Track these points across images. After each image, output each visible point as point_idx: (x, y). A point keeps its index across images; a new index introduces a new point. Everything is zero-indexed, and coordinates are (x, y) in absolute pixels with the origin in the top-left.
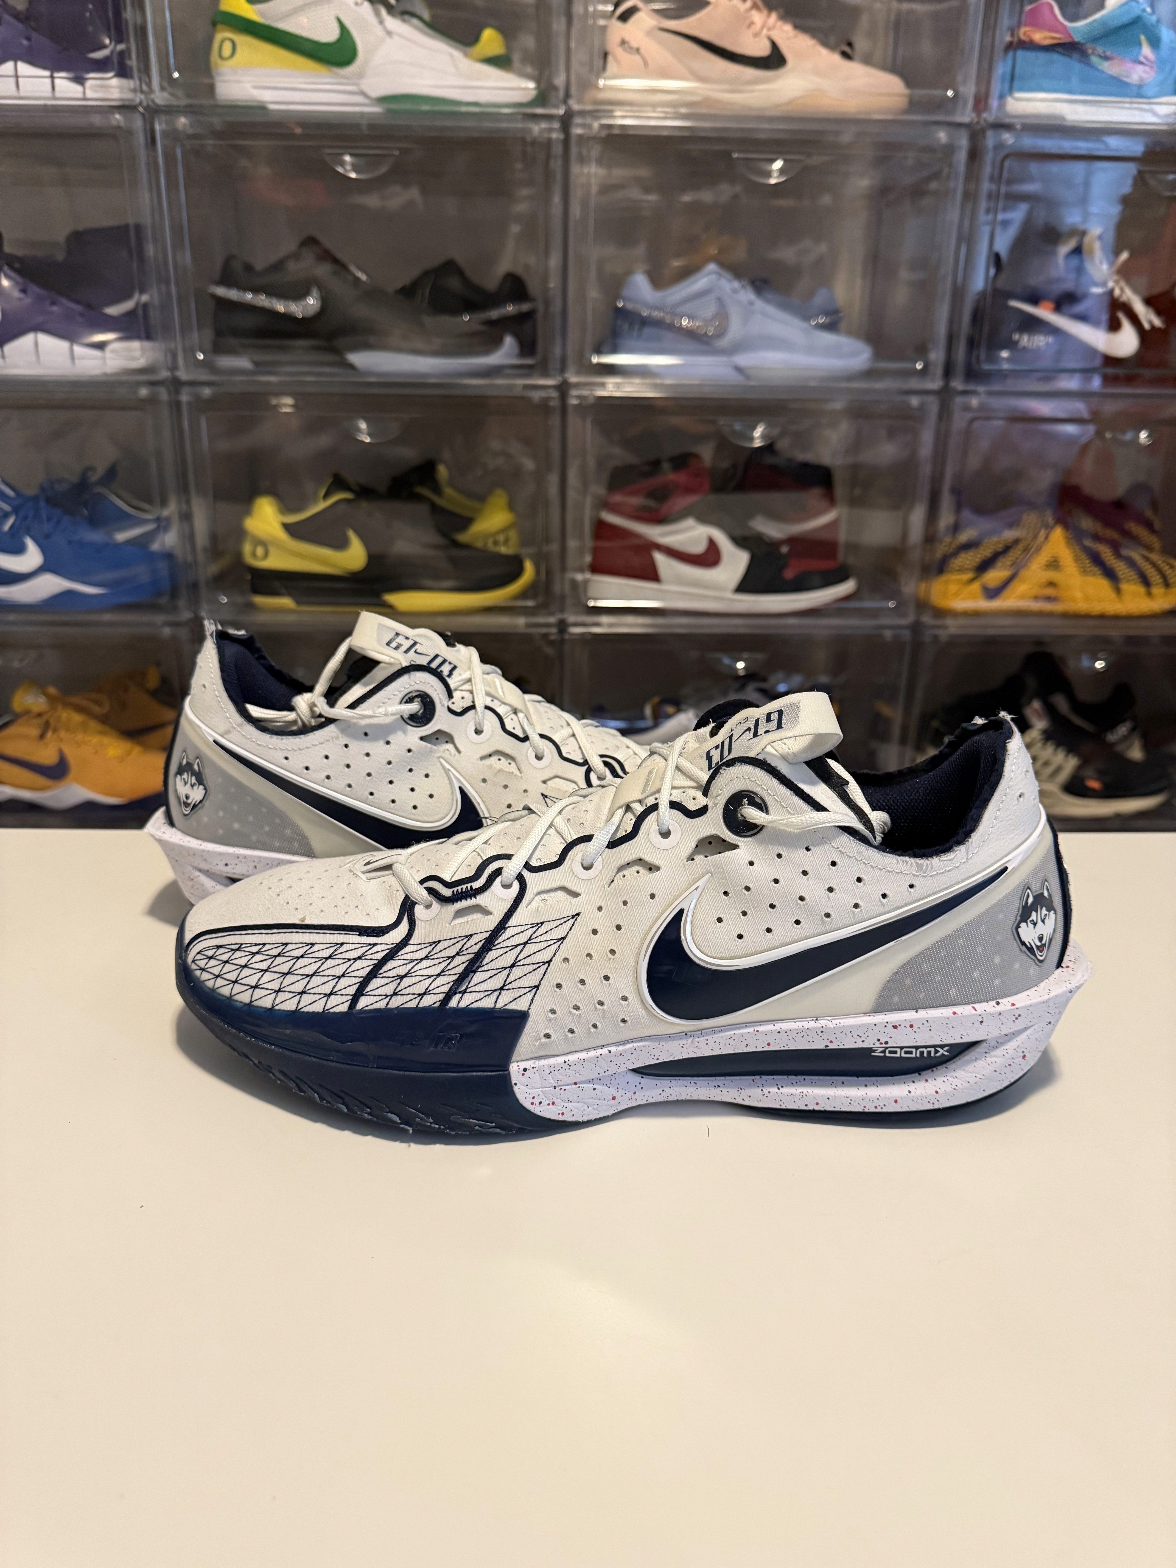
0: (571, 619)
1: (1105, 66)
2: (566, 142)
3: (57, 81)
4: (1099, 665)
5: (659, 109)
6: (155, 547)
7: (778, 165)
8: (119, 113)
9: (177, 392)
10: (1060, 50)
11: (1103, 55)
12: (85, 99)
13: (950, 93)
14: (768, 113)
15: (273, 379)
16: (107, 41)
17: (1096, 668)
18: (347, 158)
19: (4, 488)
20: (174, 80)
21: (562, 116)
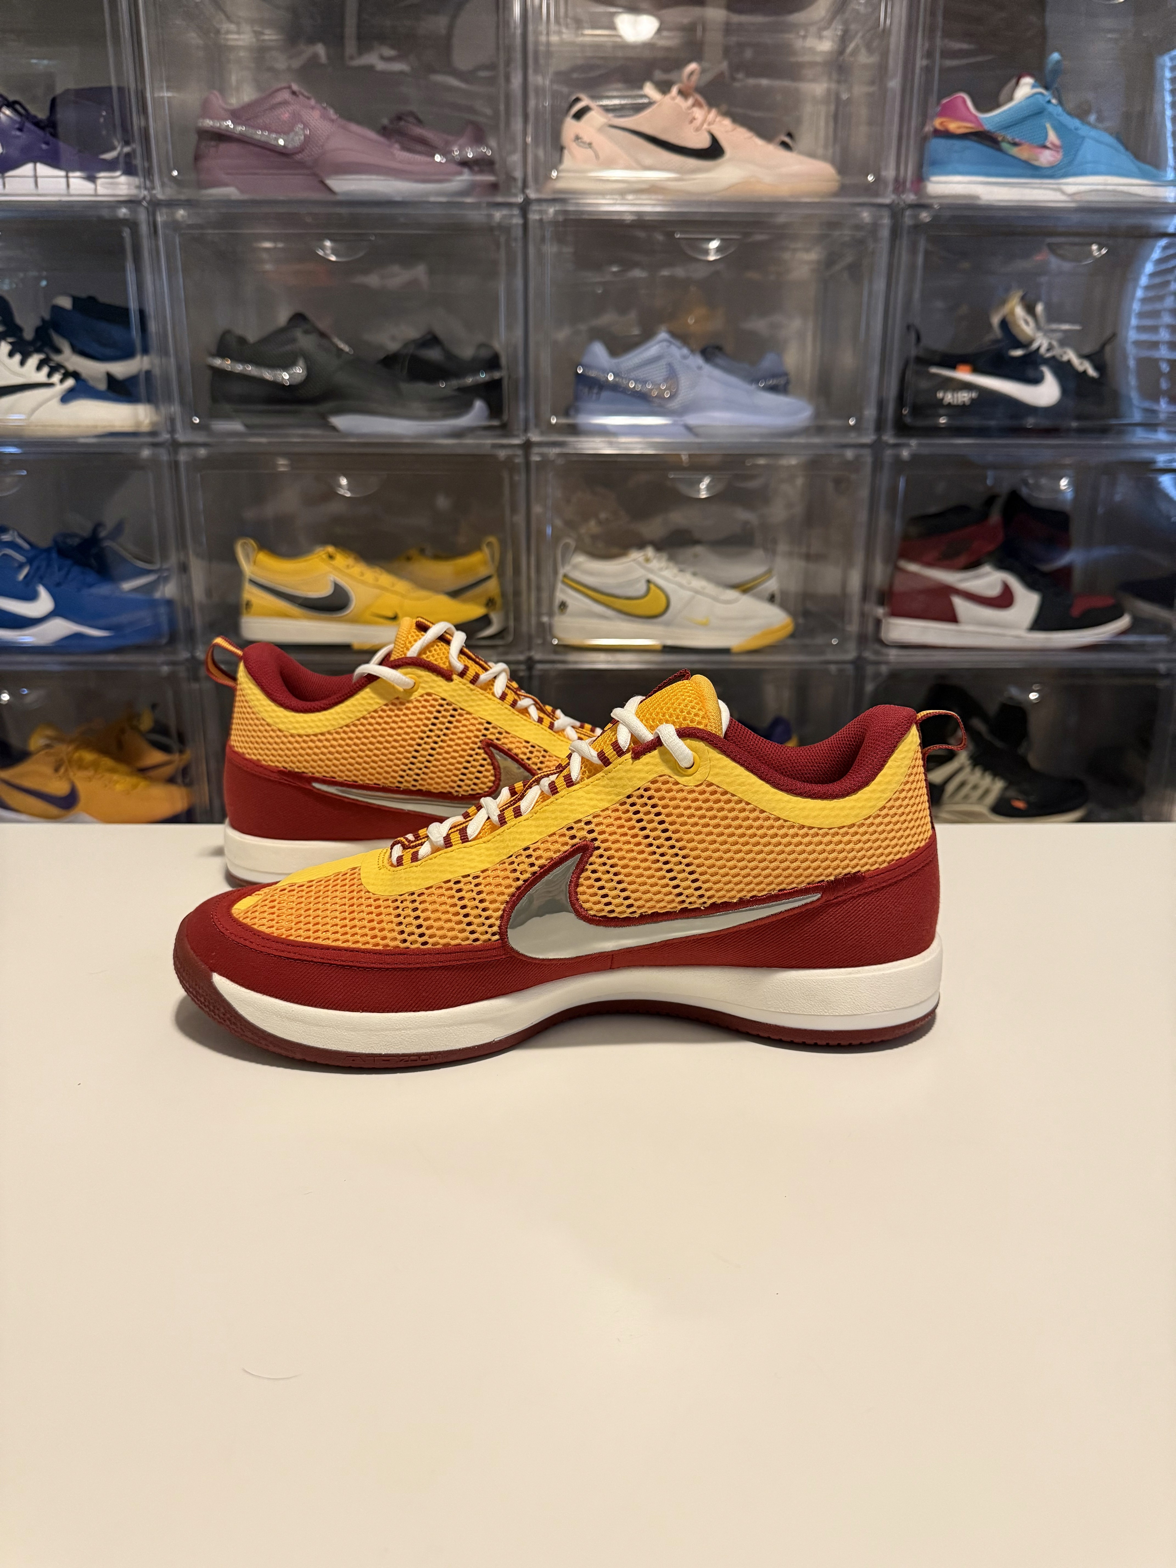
0: (538, 656)
1: (1015, 151)
2: (525, 226)
3: (72, 180)
4: (1033, 696)
5: (608, 197)
6: (158, 595)
7: (715, 244)
8: (126, 207)
9: (176, 453)
10: (973, 138)
11: (1012, 142)
12: (96, 195)
13: (870, 178)
14: (707, 198)
15: (263, 440)
16: (116, 144)
17: (1028, 698)
18: (328, 244)
19: (20, 541)
20: (175, 177)
21: (521, 204)
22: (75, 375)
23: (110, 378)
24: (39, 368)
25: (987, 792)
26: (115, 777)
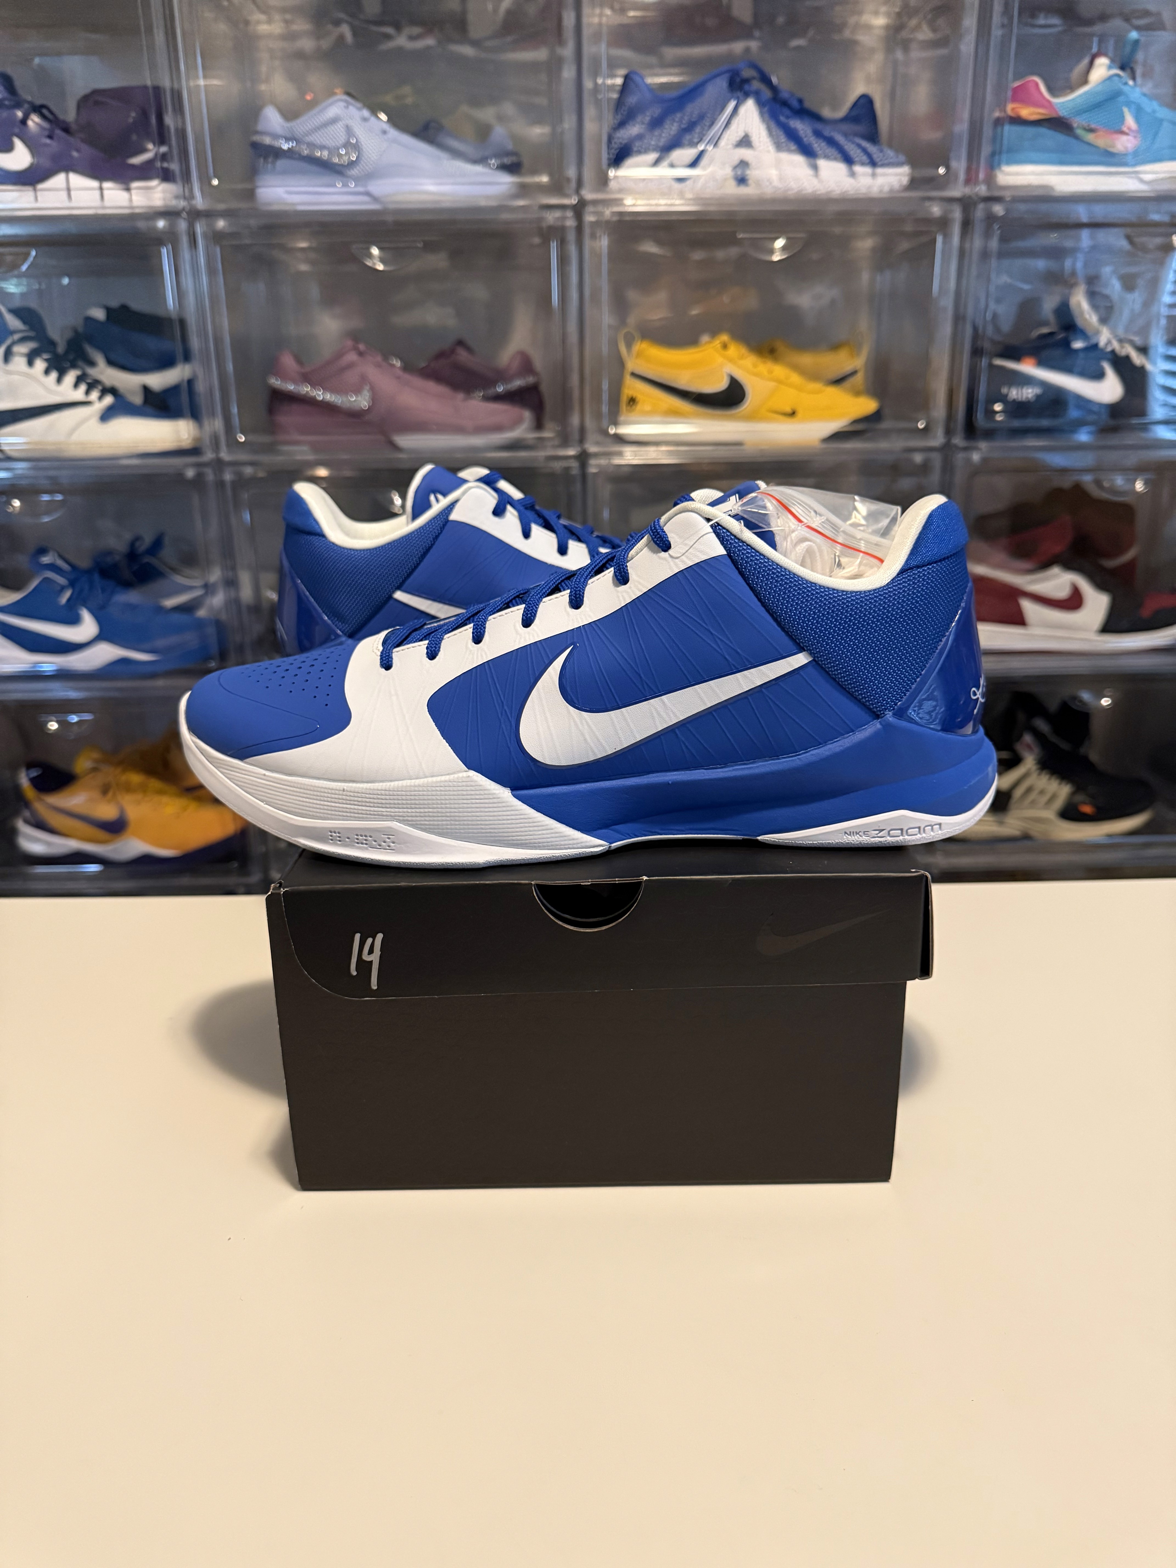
1: (1090, 137)
2: (579, 229)
3: (106, 191)
4: (1105, 702)
6: (202, 613)
7: (780, 243)
8: (165, 218)
9: (221, 472)
10: (1047, 124)
11: (1087, 128)
12: (132, 206)
13: (942, 171)
16: (150, 146)
17: (1101, 704)
18: (375, 251)
19: (60, 563)
20: (213, 187)
21: (576, 205)
22: (113, 391)
23: (146, 389)
24: (76, 385)
25: (1053, 797)
26: (165, 799)
